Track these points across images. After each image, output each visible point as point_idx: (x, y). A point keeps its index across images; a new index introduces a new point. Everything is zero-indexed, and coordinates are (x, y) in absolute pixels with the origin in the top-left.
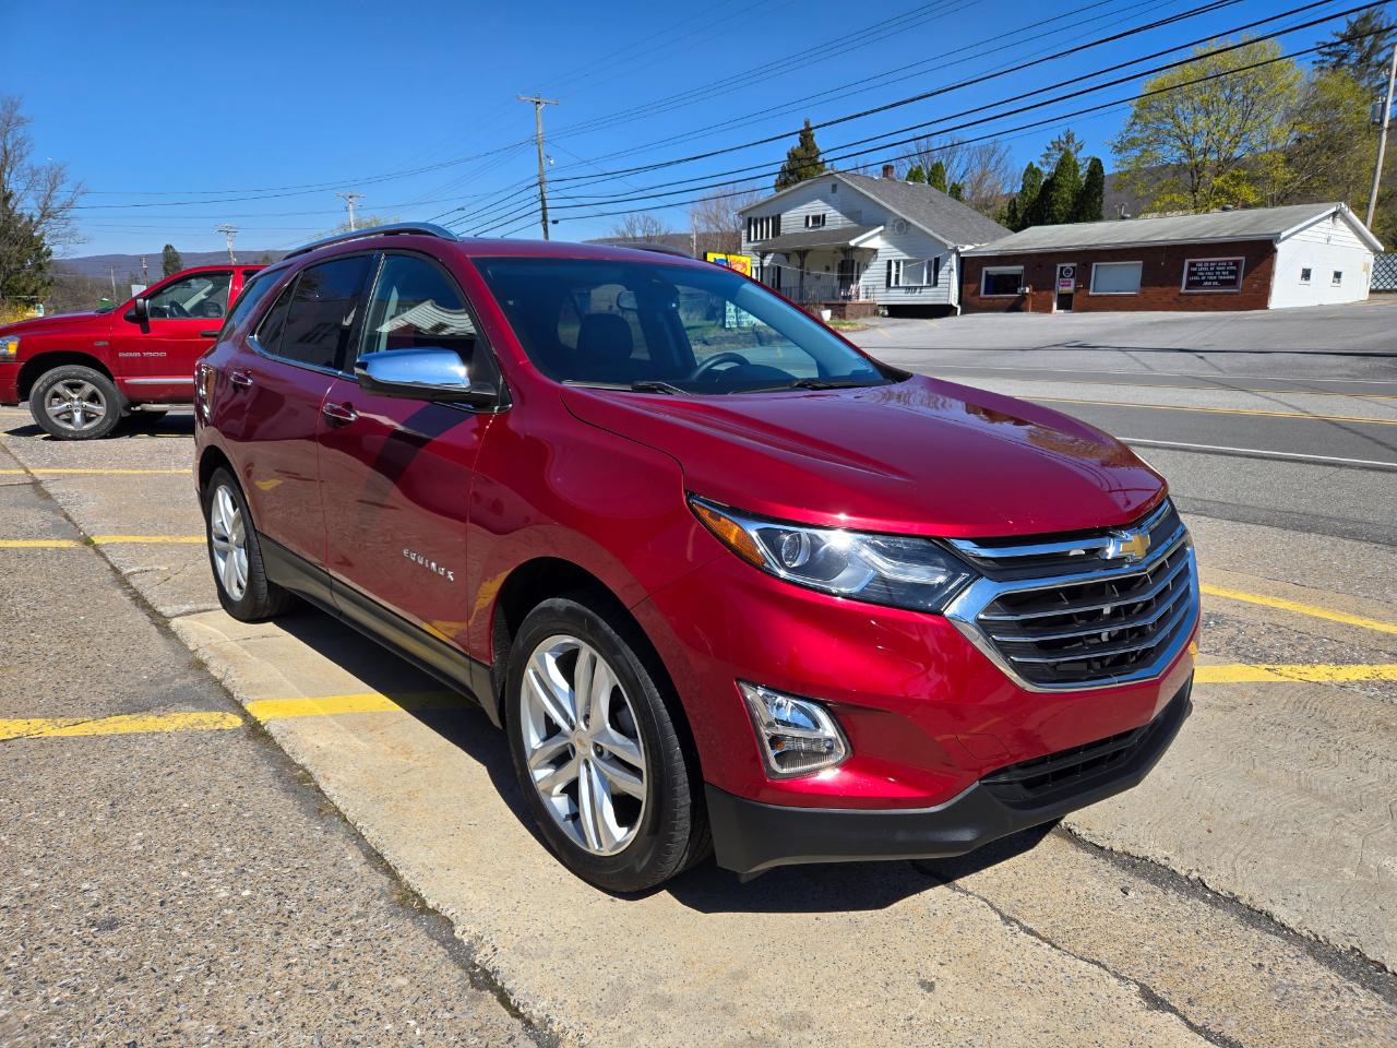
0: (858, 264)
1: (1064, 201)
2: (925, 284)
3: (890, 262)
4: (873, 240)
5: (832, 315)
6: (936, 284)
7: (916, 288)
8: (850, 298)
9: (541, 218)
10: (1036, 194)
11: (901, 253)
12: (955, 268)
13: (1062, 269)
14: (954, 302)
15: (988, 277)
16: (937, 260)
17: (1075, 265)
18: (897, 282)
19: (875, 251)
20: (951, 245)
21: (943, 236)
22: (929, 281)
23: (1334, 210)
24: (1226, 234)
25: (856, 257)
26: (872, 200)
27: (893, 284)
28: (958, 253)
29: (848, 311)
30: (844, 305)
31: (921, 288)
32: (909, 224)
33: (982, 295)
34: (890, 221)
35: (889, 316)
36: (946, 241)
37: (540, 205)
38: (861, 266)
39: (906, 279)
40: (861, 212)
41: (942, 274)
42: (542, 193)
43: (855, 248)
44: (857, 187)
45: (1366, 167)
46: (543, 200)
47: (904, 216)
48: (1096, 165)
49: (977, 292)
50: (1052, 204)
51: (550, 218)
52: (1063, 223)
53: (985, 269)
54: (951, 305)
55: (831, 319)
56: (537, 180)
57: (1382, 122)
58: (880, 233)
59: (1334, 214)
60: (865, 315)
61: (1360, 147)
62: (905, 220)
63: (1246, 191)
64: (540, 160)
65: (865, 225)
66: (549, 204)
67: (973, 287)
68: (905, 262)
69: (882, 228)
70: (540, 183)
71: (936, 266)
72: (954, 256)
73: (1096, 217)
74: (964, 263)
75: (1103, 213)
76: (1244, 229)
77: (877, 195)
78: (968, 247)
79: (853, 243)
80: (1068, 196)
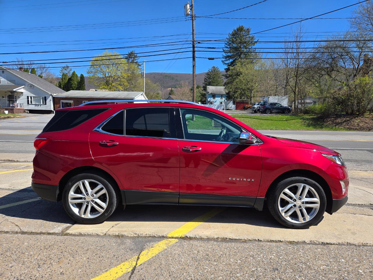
0: (16, 96)
2: (42, 104)
3: (28, 97)
4: (21, 89)
5: (8, 112)
6: (46, 104)
7: (39, 105)
8: (14, 107)
11: (32, 94)
12: (52, 100)
13: (84, 102)
14: (53, 110)
15: (62, 103)
16: (45, 97)
18: (31, 102)
19: (22, 93)
20: (50, 93)
21: (46, 90)
22: (43, 103)
23: (141, 94)
25: (15, 94)
26: (19, 77)
27: (30, 103)
28: (52, 96)
29: (14, 111)
30: (13, 109)
31: (41, 105)
32: (34, 86)
34: (27, 84)
35: (30, 113)
36: (48, 92)
38: (17, 97)
39: (35, 102)
40: (15, 81)
41: (47, 101)
43: (15, 92)
44: (13, 73)
47: (32, 83)
48: (82, 76)
49: (60, 107)
50: (71, 85)
53: (61, 101)
54: (52, 111)
55: (8, 113)
58: (23, 88)
59: (142, 94)
60: (21, 112)
62: (32, 85)
63: (120, 87)
65: (19, 85)
67: (58, 106)
68: (33, 97)
69: (24, 86)
71: (45, 99)
73: (84, 89)
74: (54, 98)
76: (126, 96)
77: (21, 76)
78: (55, 94)
79: (14, 90)
80: (76, 83)
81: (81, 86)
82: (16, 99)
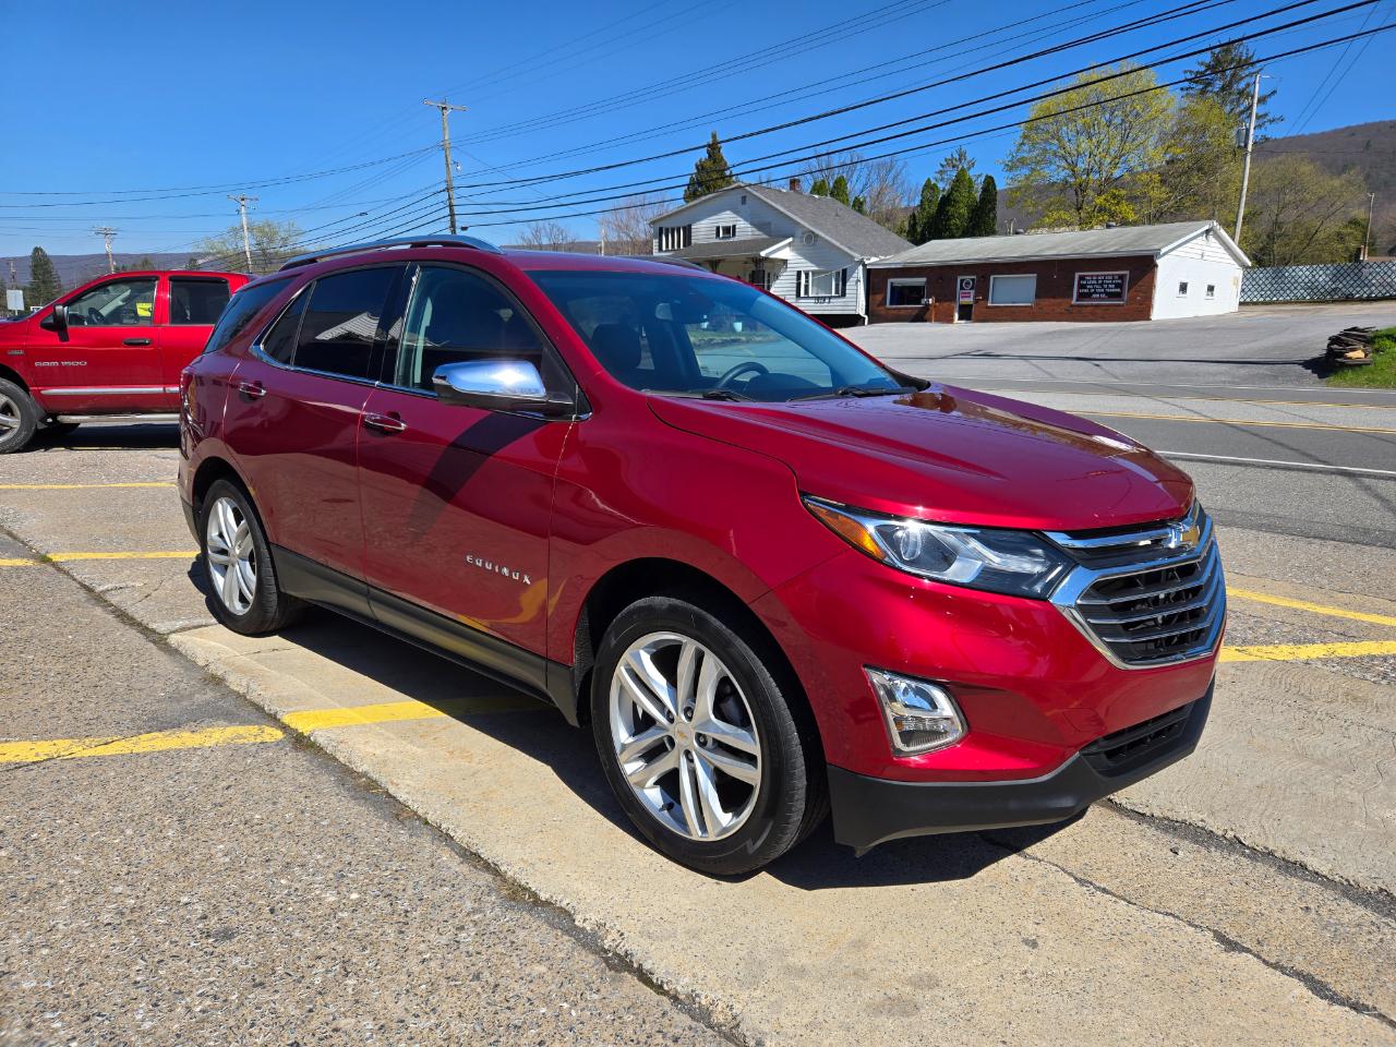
0: (769, 275)
1: (961, 216)
2: (833, 294)
3: (799, 273)
4: (783, 251)
5: (744, 325)
6: (844, 295)
7: (824, 298)
9: (449, 224)
10: (934, 209)
11: (810, 264)
12: (862, 280)
13: (962, 281)
14: (862, 312)
15: (893, 288)
16: (844, 271)
17: (974, 277)
18: (806, 292)
19: (785, 262)
20: (858, 257)
21: (850, 248)
22: (837, 292)
23: (1207, 227)
24: (1112, 249)
25: (767, 267)
26: (782, 213)
27: (802, 294)
28: (864, 265)
31: (830, 298)
32: (817, 236)
33: (888, 305)
34: (799, 233)
36: (852, 253)
37: (447, 211)
38: (772, 276)
39: (815, 288)
40: (769, 224)
41: (850, 285)
42: (450, 198)
43: (766, 259)
44: (765, 199)
45: (1232, 187)
46: (451, 206)
47: (812, 229)
48: (990, 182)
49: (883, 302)
50: (949, 219)
51: (458, 225)
52: (959, 237)
53: (890, 281)
54: (859, 315)
55: (742, 329)
56: (444, 186)
57: (1246, 146)
58: (789, 244)
59: (1207, 232)
61: (1227, 168)
62: (813, 233)
63: (1126, 210)
64: (448, 165)
65: (776, 237)
66: (457, 210)
67: (879, 297)
68: (814, 273)
69: (791, 239)
70: (448, 189)
71: (844, 277)
72: (861, 267)
73: (991, 232)
74: (870, 274)
75: (997, 228)
76: (1128, 245)
77: (785, 208)
78: (874, 259)
79: (763, 254)
80: (964, 211)
81: (980, 221)
82: (769, 282)
